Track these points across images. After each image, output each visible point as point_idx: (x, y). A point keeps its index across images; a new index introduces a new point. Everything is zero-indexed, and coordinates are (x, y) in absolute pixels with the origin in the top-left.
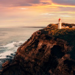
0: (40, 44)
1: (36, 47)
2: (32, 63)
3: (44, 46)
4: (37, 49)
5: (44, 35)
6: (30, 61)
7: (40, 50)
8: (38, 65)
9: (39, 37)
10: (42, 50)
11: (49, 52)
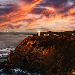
0: (28, 43)
1: (26, 44)
2: (24, 52)
3: (30, 44)
4: (27, 45)
5: (30, 39)
6: (23, 51)
7: (28, 46)
8: (26, 52)
9: (28, 40)
10: (29, 46)
11: (32, 46)
